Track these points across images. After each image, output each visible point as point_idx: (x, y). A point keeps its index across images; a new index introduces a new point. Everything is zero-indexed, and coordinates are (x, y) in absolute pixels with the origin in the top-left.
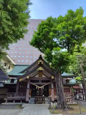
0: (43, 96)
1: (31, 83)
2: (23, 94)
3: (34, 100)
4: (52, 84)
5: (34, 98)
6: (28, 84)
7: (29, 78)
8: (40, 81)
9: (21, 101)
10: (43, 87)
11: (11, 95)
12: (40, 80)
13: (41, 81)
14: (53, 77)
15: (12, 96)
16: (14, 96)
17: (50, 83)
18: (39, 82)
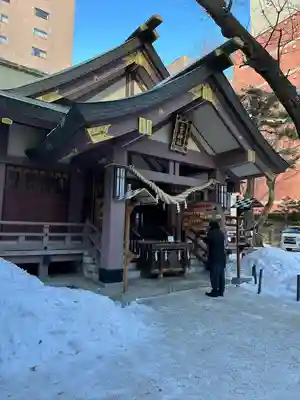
8: (171, 164)
10: (182, 197)
12: (175, 162)
13: (177, 165)
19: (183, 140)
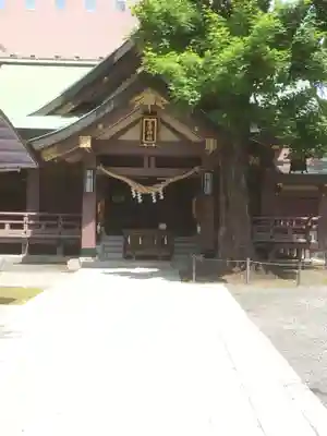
0: (163, 226)
1: (101, 168)
2: (65, 219)
3: (121, 244)
4: (208, 176)
5: (121, 238)
6: (89, 173)
7: (89, 146)
8: (146, 159)
9: (59, 250)
11: (7, 223)
12: (149, 157)
13: (153, 159)
14: (211, 145)
15: (13, 226)
16: (20, 227)
17: (197, 169)
18: (141, 166)
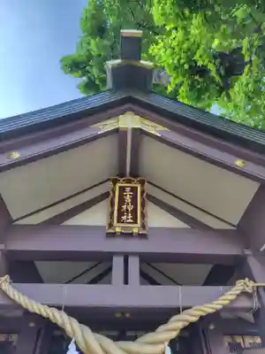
19: (134, 212)
